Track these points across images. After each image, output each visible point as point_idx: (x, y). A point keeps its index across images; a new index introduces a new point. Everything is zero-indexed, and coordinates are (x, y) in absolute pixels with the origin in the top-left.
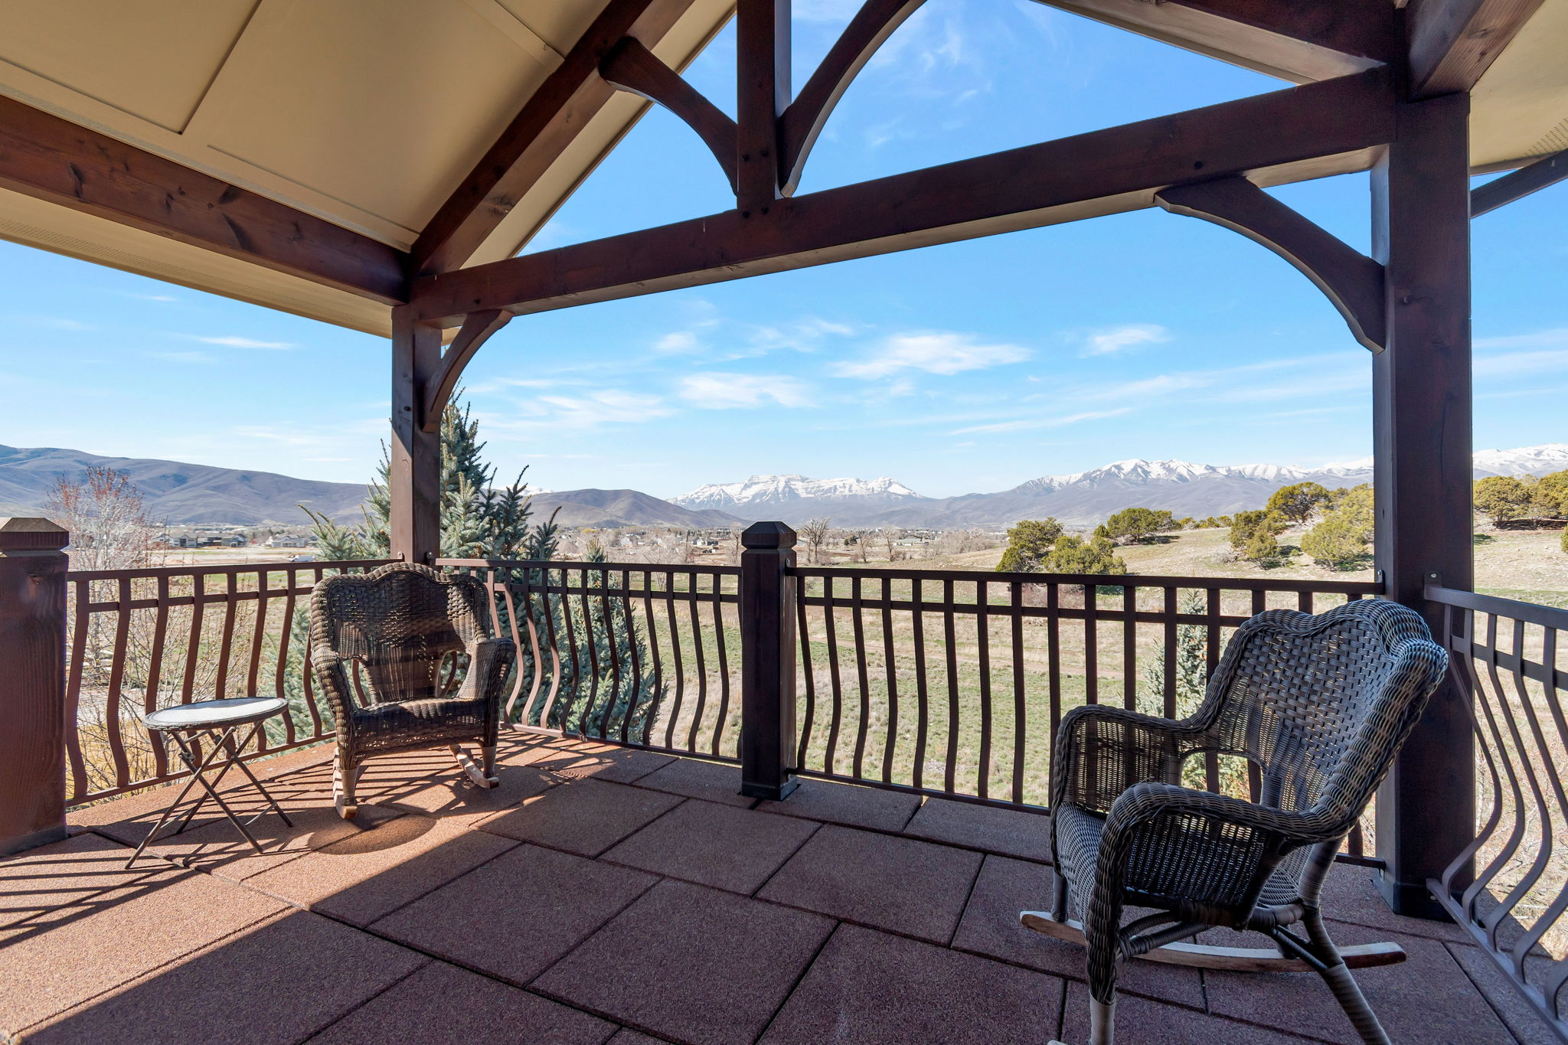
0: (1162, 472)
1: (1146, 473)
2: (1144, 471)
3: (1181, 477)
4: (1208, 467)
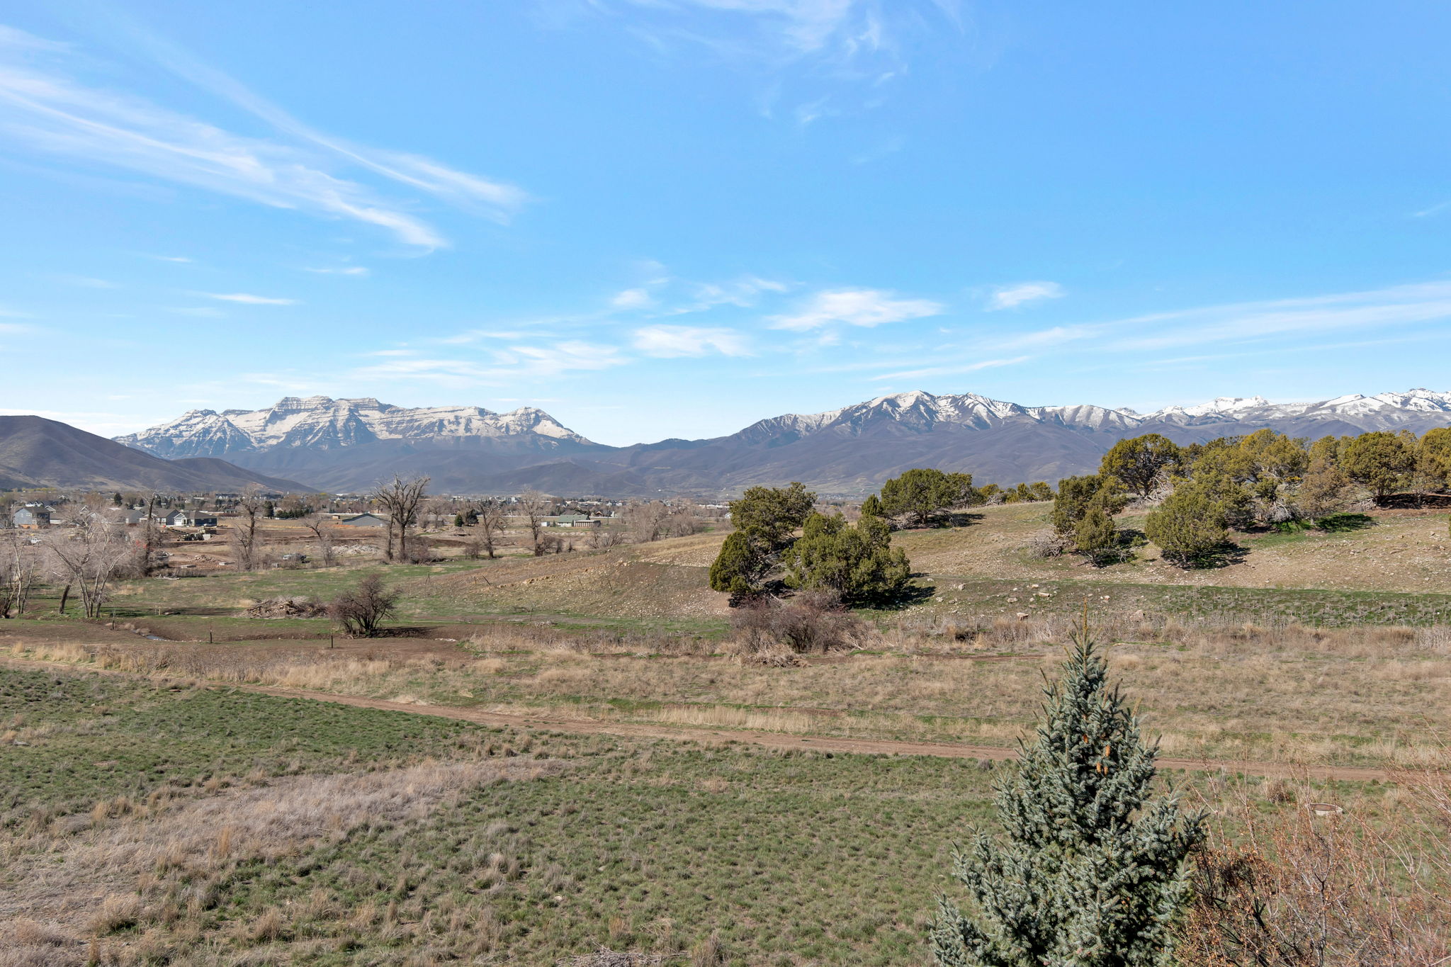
0: (952, 411)
1: (933, 413)
2: (928, 410)
3: (978, 419)
4: (1015, 407)
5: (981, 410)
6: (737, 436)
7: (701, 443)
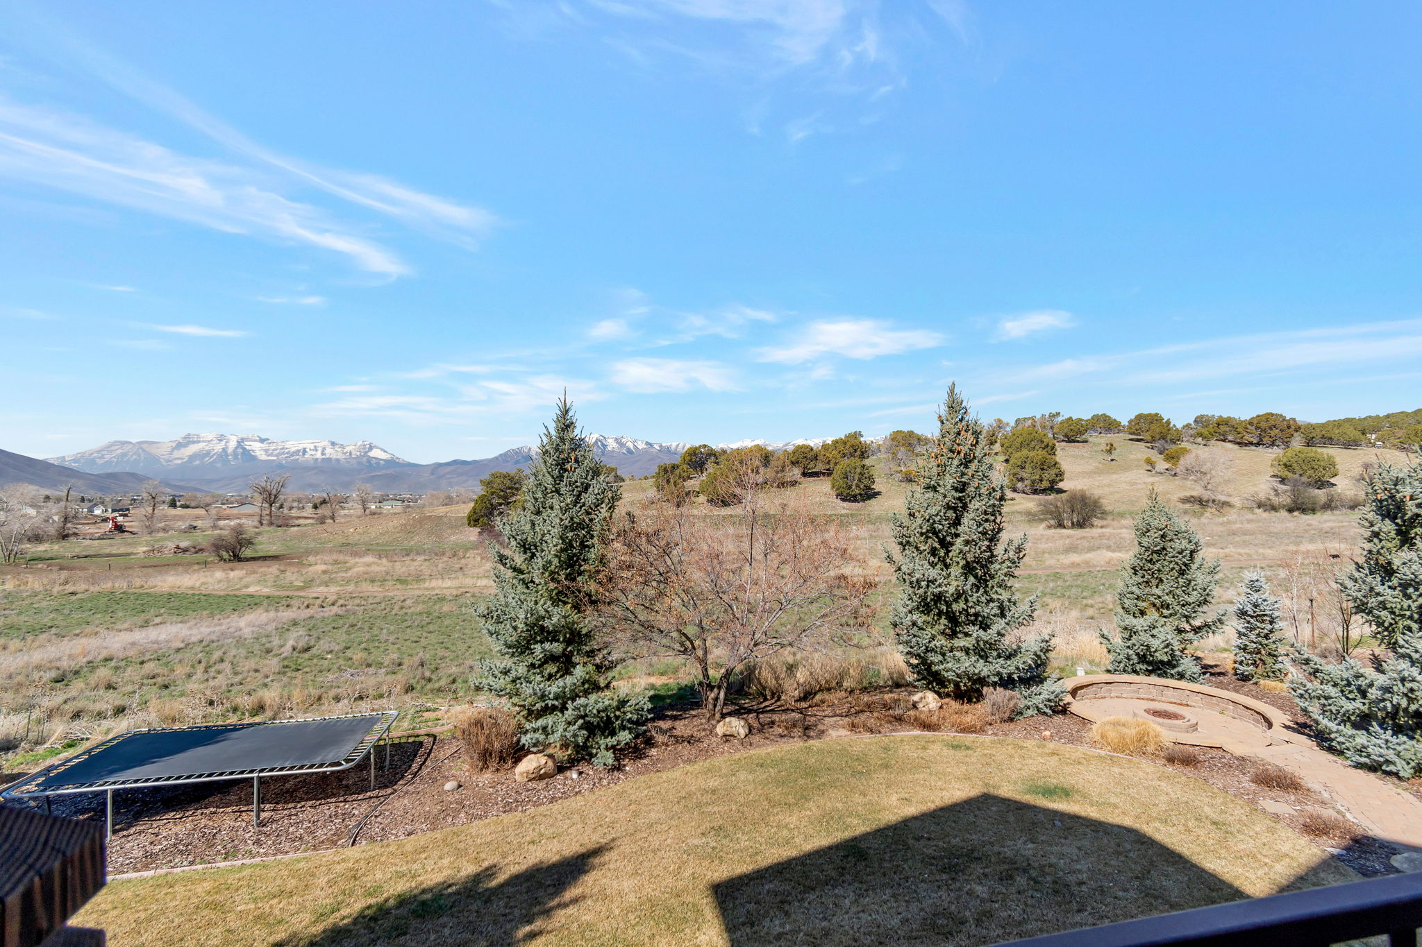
0: (615, 445)
1: (605, 446)
2: (603, 444)
3: (629, 451)
4: (648, 443)
5: (630, 445)
6: (496, 458)
7: (475, 462)
